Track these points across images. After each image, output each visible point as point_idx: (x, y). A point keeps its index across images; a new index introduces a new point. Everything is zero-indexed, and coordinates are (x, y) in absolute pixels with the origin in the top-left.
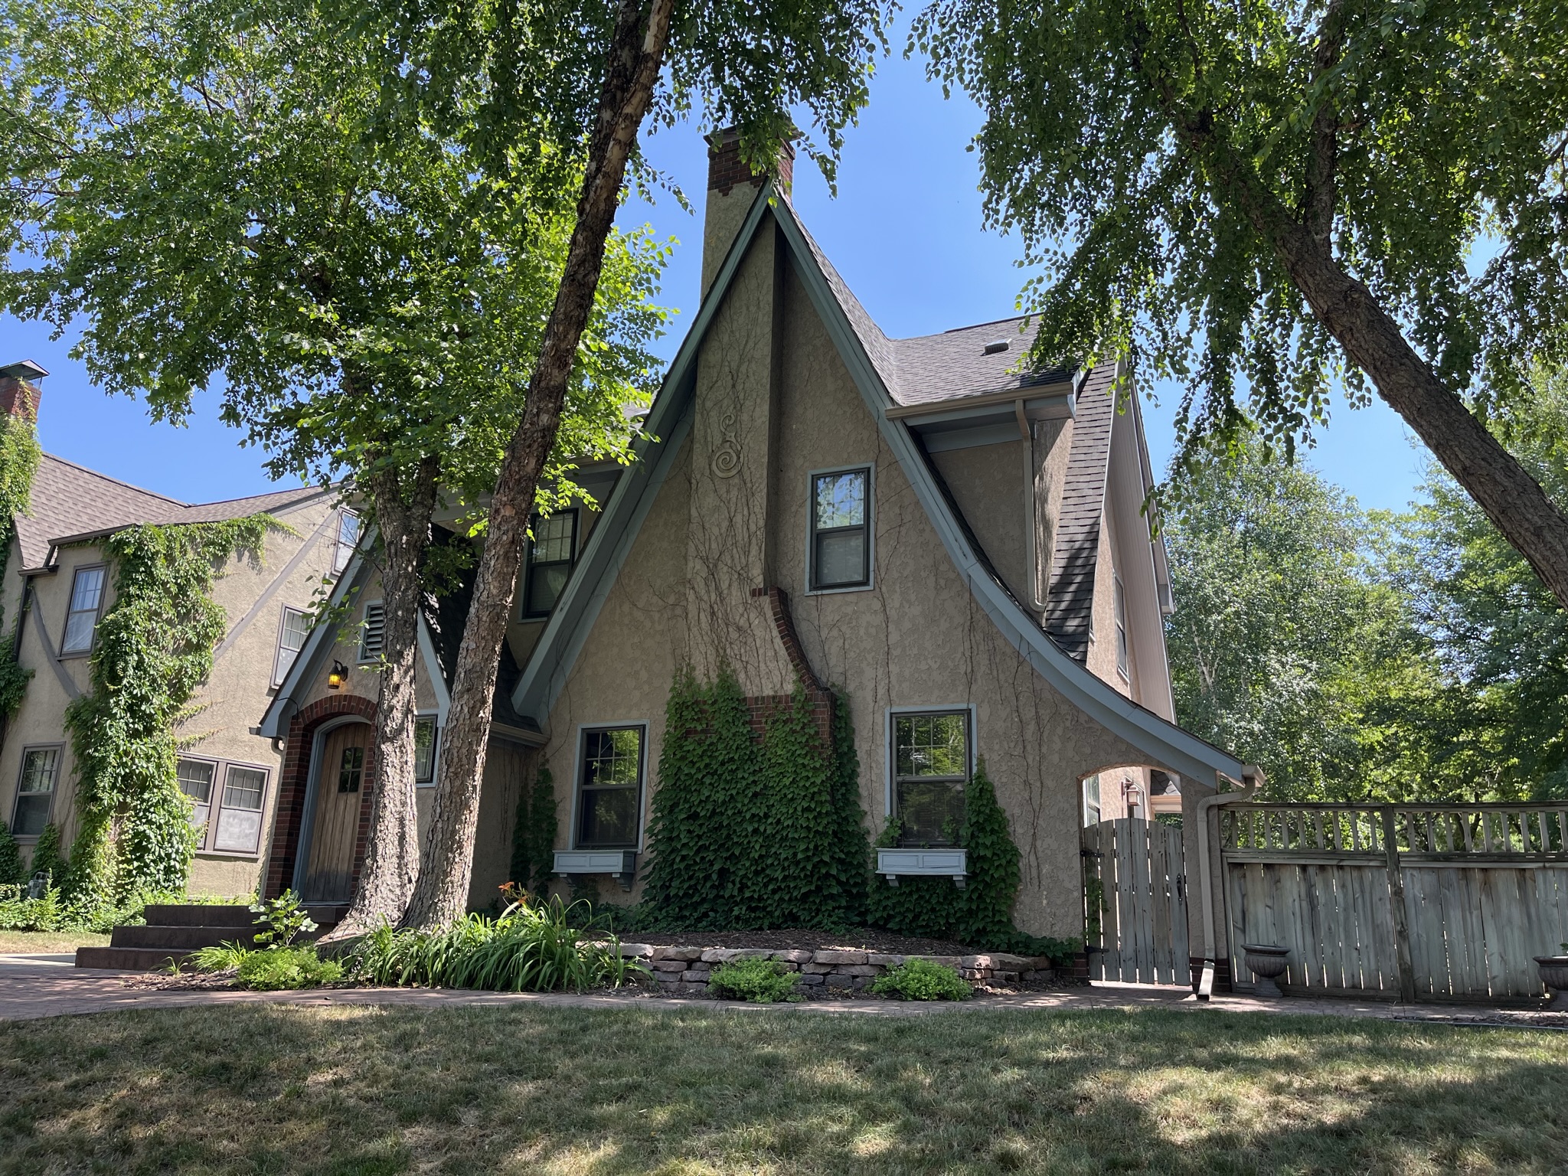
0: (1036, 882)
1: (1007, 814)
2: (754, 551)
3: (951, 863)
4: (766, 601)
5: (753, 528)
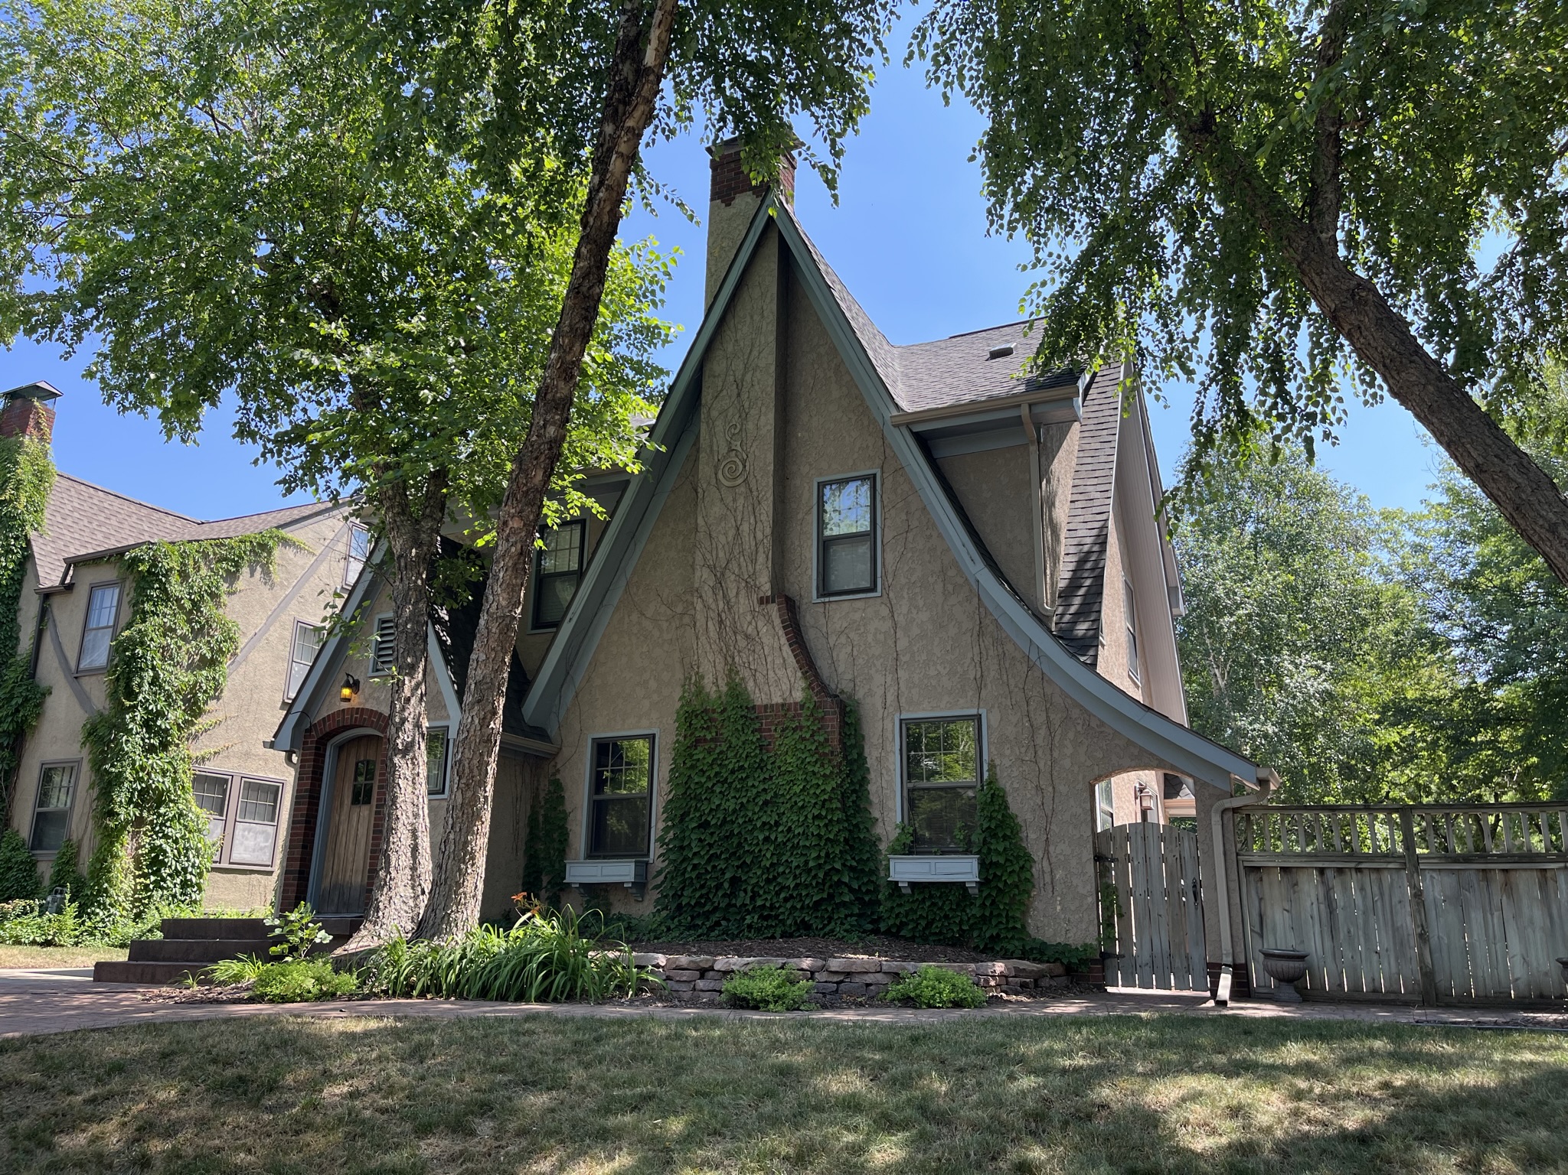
0: (1049, 888)
1: (1019, 820)
2: (761, 558)
3: (963, 869)
4: (773, 609)
5: (759, 536)
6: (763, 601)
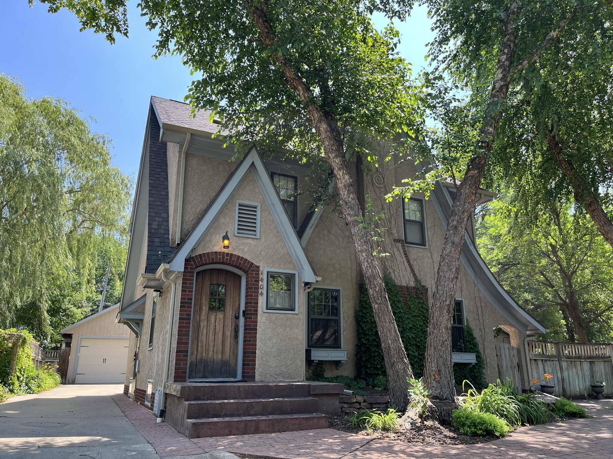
0: (486, 365)
1: (476, 340)
2: (393, 222)
3: (471, 358)
4: (400, 245)
6: (395, 241)
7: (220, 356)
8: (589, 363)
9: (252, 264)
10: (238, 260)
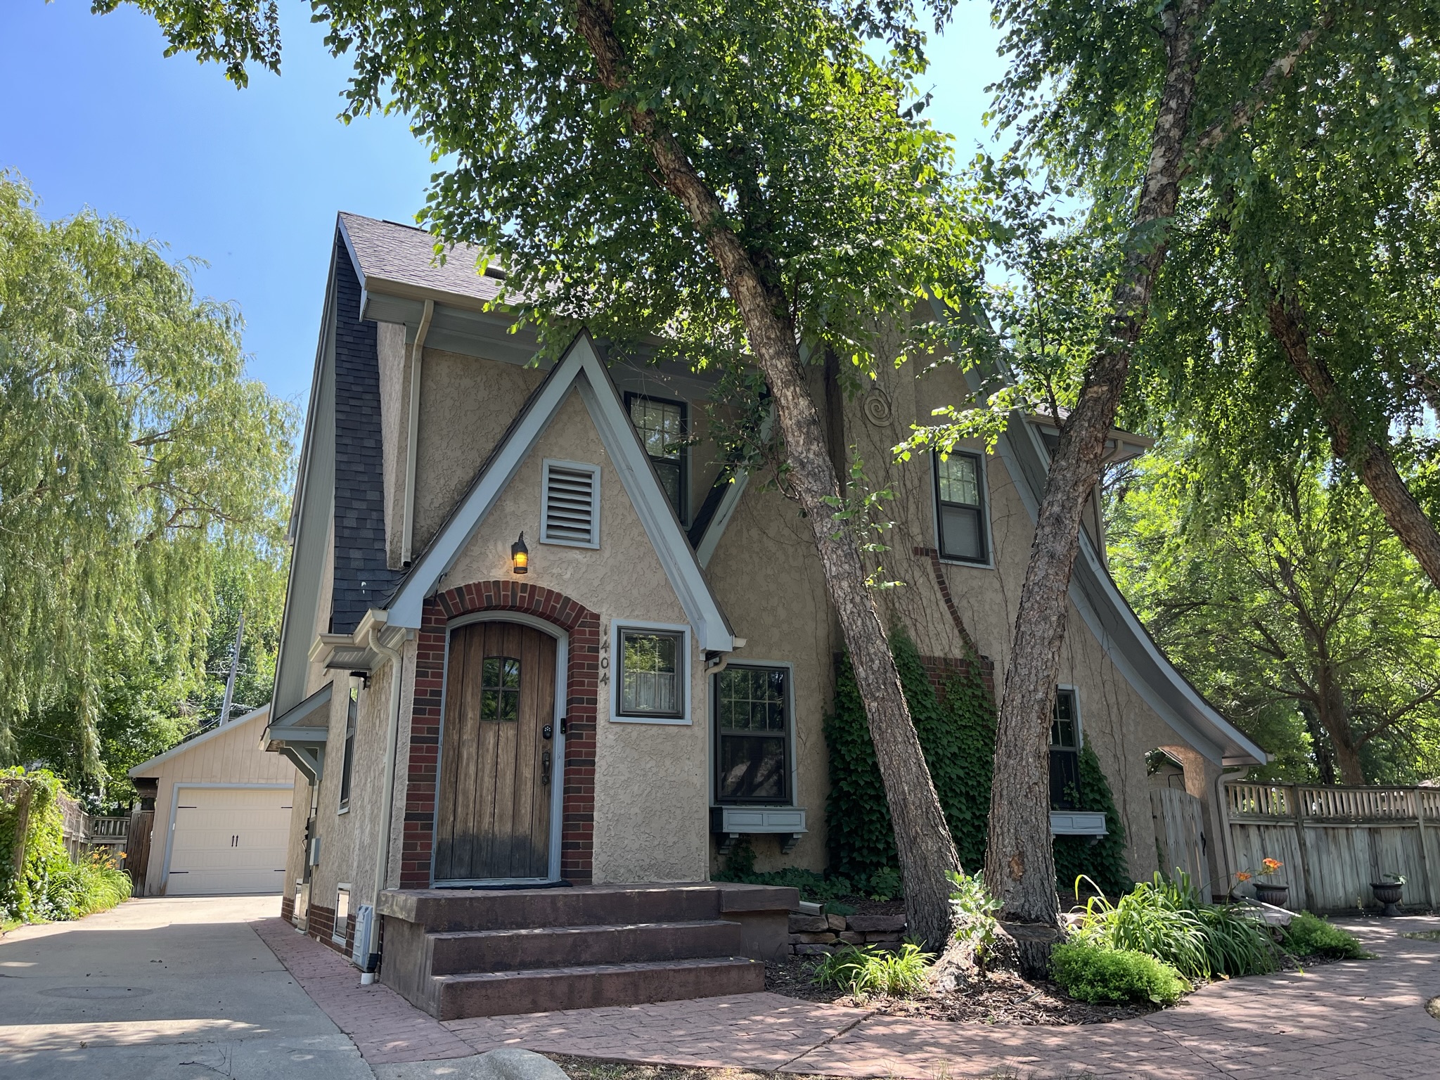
0: (1129, 839)
1: (1107, 780)
2: (912, 508)
3: (1095, 824)
4: (927, 563)
5: (909, 485)
6: (918, 551)
7: (508, 828)
8: (1366, 833)
9: (582, 608)
10: (548, 600)
